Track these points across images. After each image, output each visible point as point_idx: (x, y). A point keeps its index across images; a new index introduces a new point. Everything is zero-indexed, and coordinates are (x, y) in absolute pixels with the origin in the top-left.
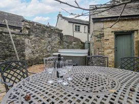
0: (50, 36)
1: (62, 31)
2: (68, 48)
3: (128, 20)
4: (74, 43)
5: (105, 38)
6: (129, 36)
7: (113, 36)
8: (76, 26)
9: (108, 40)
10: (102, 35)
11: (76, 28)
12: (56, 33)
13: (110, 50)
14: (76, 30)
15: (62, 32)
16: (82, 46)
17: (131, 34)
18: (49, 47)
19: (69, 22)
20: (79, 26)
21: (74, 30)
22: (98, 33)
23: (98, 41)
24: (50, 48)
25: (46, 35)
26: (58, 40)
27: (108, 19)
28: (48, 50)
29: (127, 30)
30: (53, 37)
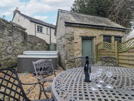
0: (11, 34)
1: (25, 29)
2: (32, 49)
3: (90, 28)
4: (39, 44)
5: (75, 41)
6: (90, 41)
7: (81, 40)
8: (38, 26)
9: (77, 43)
10: (73, 38)
11: (38, 29)
12: (18, 31)
13: (79, 52)
14: (38, 31)
15: (26, 31)
16: (48, 47)
17: (91, 39)
18: (10, 47)
19: (31, 21)
20: (41, 27)
21: (37, 31)
22: (69, 36)
23: (69, 43)
24: (10, 49)
25: (6, 32)
26: (21, 39)
27: (78, 25)
28: (8, 51)
29: (90, 35)
30: (15, 36)
